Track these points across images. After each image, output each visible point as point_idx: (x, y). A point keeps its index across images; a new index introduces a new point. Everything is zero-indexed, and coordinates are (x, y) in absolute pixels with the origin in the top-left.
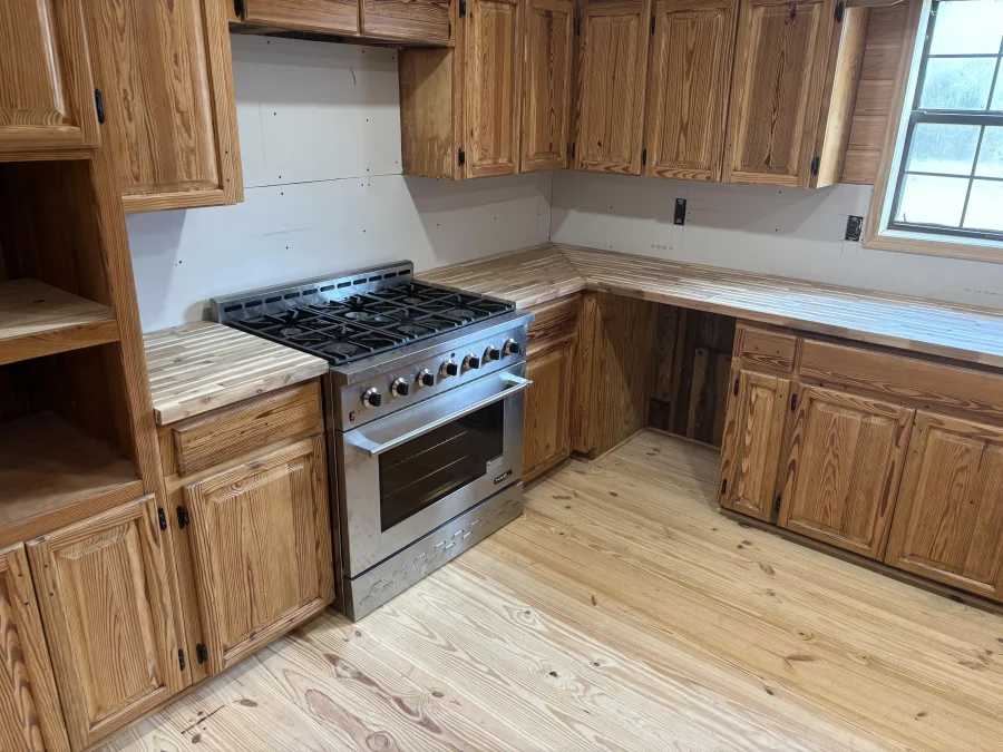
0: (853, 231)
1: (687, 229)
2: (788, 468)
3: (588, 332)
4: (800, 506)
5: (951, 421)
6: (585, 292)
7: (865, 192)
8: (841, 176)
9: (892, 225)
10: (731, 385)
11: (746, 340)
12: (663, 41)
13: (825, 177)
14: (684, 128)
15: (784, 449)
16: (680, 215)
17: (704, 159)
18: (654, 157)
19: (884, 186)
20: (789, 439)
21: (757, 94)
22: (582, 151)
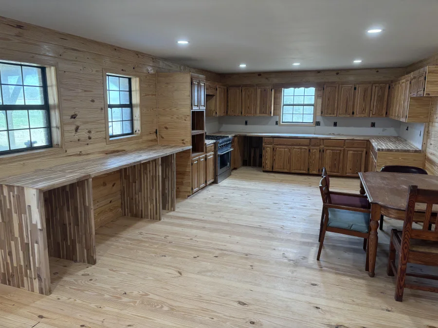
0: (277, 123)
1: (248, 126)
2: (274, 160)
3: (236, 144)
4: (276, 166)
5: (296, 147)
6: (235, 136)
7: (278, 117)
8: (274, 115)
9: (282, 122)
10: (263, 148)
11: (265, 140)
12: (244, 93)
13: (272, 115)
14: (248, 108)
15: (273, 157)
16: (246, 123)
17: (252, 112)
18: (243, 113)
19: (280, 116)
20: (273, 156)
21: (260, 101)
22: (229, 112)
